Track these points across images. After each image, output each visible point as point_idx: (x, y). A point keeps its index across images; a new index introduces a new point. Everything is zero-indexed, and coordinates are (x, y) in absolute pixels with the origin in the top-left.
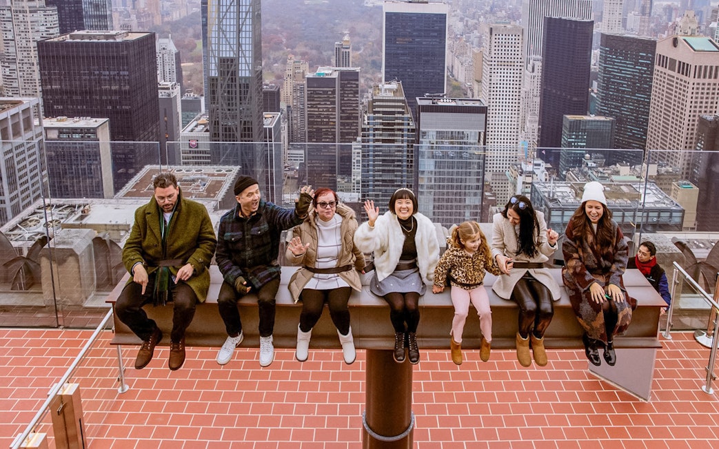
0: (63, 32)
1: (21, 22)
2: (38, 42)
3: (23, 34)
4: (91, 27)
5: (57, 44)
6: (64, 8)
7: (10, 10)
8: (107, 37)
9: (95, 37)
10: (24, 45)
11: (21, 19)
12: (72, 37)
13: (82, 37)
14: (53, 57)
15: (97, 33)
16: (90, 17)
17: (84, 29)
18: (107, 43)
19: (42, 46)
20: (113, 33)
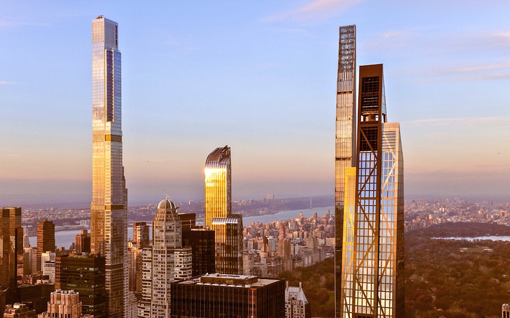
0: (195, 275)
1: (159, 263)
2: (172, 284)
3: (159, 275)
4: (223, 271)
5: (188, 286)
6: (198, 250)
7: (152, 250)
8: (236, 282)
9: (224, 281)
10: (159, 286)
11: (159, 260)
12: (203, 280)
13: (213, 280)
14: (184, 300)
15: (227, 277)
16: (221, 259)
17: (215, 273)
18: (236, 289)
19: (176, 289)
20: (243, 277)
